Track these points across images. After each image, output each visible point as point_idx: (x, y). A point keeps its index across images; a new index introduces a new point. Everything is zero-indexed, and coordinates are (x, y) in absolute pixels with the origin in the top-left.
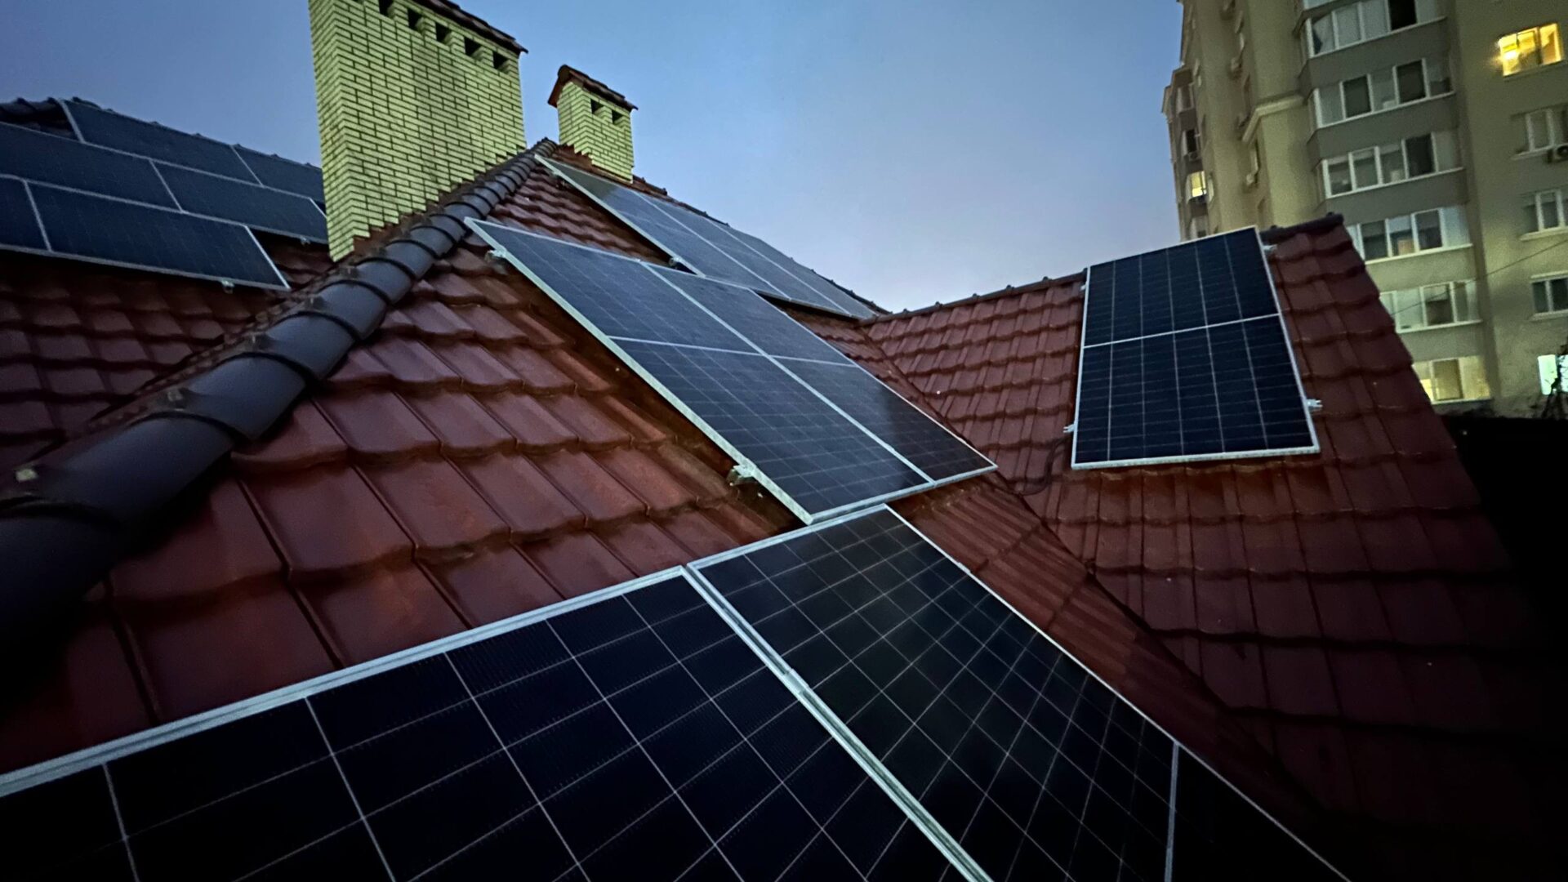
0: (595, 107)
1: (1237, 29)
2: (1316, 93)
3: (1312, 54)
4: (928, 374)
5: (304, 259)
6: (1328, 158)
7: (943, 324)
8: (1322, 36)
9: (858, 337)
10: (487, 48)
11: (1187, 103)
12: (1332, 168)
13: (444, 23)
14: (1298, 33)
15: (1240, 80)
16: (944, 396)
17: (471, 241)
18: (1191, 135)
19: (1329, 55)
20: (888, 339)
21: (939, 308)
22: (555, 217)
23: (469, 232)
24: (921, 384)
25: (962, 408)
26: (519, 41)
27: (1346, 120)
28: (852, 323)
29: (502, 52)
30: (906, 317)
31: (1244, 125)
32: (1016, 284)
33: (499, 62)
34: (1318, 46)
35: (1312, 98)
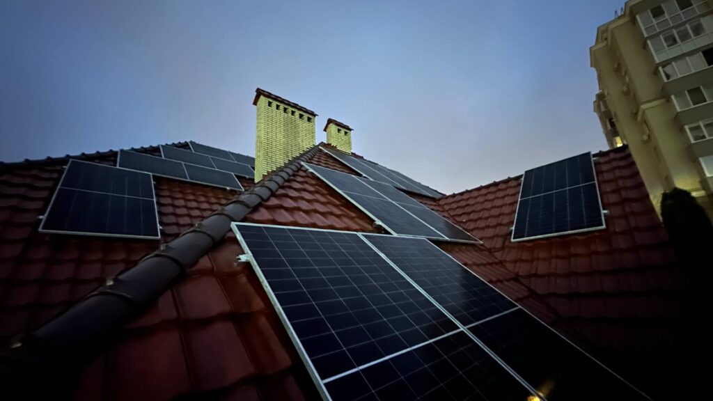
0: (339, 130)
1: (623, 74)
2: (673, 97)
3: (666, 80)
4: (461, 215)
5: (247, 183)
6: (687, 124)
7: (467, 197)
8: (669, 73)
9: (435, 204)
10: (306, 116)
11: (606, 106)
12: (691, 129)
13: (294, 110)
14: (656, 72)
15: (630, 95)
16: (466, 222)
17: (303, 169)
18: (610, 120)
19: (676, 80)
20: (446, 204)
21: (467, 191)
22: (325, 164)
23: (302, 166)
24: (458, 219)
25: (472, 225)
26: (316, 113)
27: (693, 107)
28: (433, 199)
29: (310, 116)
30: (454, 196)
31: (636, 114)
32: (497, 181)
33: (309, 119)
34: (668, 77)
35: (671, 99)
